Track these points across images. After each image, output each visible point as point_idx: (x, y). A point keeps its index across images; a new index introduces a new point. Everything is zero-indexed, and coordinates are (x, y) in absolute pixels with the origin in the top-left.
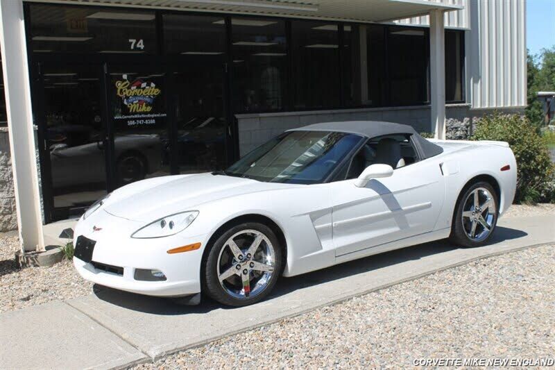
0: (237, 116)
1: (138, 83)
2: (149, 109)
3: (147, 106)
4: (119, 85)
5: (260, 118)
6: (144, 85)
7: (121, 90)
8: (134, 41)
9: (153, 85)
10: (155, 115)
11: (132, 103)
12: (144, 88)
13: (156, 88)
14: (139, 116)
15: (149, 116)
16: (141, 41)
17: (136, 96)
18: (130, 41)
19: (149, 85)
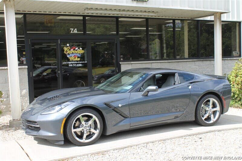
0: (120, 63)
1: (74, 48)
2: (79, 59)
3: (78, 58)
4: (65, 49)
5: (132, 64)
6: (77, 49)
7: (66, 51)
8: (73, 29)
9: (81, 49)
10: (82, 62)
11: (71, 57)
12: (77, 50)
13: (82, 50)
14: (74, 62)
15: (79, 62)
16: (76, 29)
17: (73, 53)
18: (71, 29)
19: (79, 48)
